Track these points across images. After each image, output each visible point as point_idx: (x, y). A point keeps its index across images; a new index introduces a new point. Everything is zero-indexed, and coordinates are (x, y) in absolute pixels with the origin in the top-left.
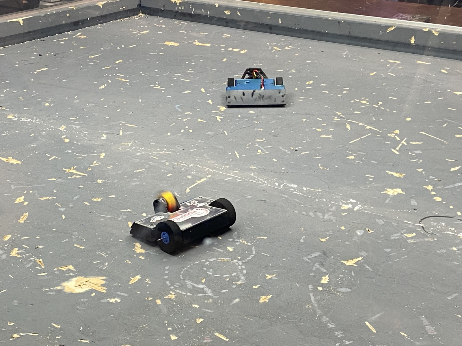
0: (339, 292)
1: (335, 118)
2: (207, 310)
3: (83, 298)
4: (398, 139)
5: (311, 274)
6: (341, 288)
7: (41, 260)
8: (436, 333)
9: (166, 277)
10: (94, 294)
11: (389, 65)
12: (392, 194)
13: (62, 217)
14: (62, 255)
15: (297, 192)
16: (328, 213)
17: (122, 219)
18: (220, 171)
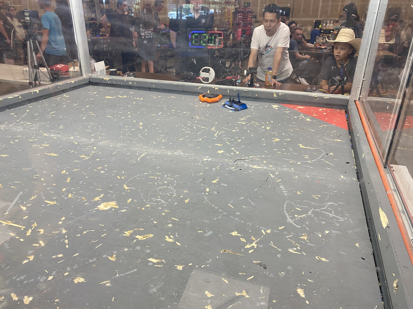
0: (215, 194)
1: (188, 124)
3: (109, 212)
4: (215, 131)
5: (201, 188)
7: (84, 197)
8: (255, 205)
9: (143, 198)
10: (113, 210)
12: (220, 153)
13: (86, 177)
15: (184, 156)
16: (199, 163)
17: (114, 176)
18: (149, 150)
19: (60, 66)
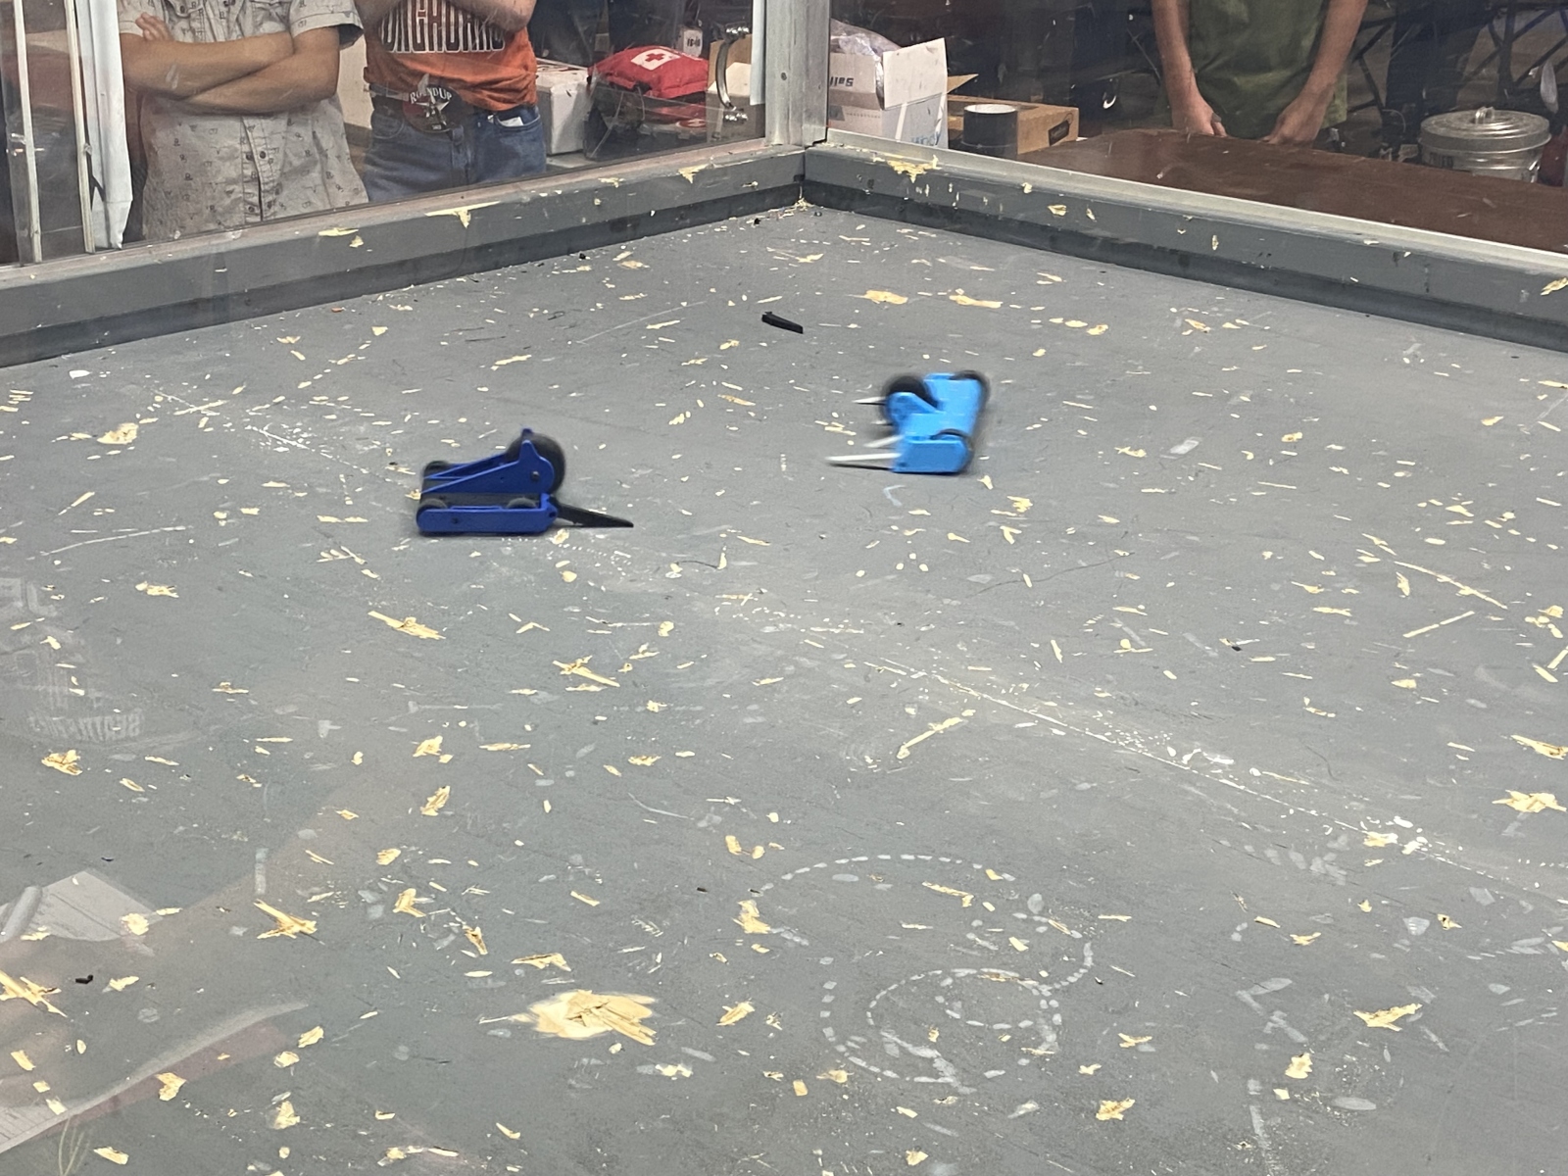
0: (1339, 1109)
1: (1362, 554)
2: (938, 1128)
3: (586, 1057)
4: (1557, 633)
5: (1258, 1047)
6: (1348, 1096)
7: (478, 931)
9: (826, 1014)
10: (616, 1048)
11: (1545, 396)
12: (1525, 810)
13: (543, 807)
14: (537, 921)
15: (1231, 780)
16: (1321, 856)
17: (708, 827)
18: (1004, 697)
19: (651, 58)
